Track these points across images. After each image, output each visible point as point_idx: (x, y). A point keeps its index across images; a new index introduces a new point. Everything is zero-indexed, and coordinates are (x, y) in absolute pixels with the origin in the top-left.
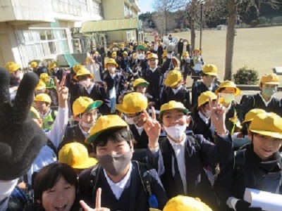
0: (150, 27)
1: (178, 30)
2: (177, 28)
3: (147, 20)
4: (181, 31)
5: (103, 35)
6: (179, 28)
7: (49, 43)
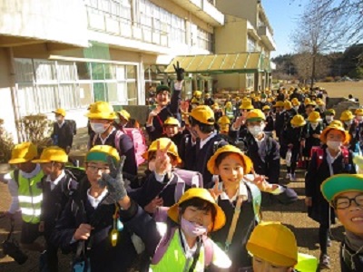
0: (288, 73)
1: (330, 78)
2: (329, 76)
3: (284, 63)
4: (336, 81)
5: (208, 79)
6: (333, 75)
7: (96, 85)
